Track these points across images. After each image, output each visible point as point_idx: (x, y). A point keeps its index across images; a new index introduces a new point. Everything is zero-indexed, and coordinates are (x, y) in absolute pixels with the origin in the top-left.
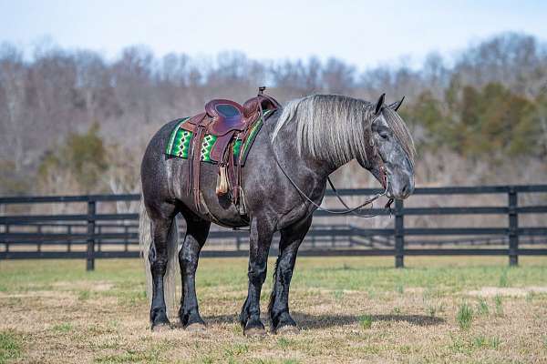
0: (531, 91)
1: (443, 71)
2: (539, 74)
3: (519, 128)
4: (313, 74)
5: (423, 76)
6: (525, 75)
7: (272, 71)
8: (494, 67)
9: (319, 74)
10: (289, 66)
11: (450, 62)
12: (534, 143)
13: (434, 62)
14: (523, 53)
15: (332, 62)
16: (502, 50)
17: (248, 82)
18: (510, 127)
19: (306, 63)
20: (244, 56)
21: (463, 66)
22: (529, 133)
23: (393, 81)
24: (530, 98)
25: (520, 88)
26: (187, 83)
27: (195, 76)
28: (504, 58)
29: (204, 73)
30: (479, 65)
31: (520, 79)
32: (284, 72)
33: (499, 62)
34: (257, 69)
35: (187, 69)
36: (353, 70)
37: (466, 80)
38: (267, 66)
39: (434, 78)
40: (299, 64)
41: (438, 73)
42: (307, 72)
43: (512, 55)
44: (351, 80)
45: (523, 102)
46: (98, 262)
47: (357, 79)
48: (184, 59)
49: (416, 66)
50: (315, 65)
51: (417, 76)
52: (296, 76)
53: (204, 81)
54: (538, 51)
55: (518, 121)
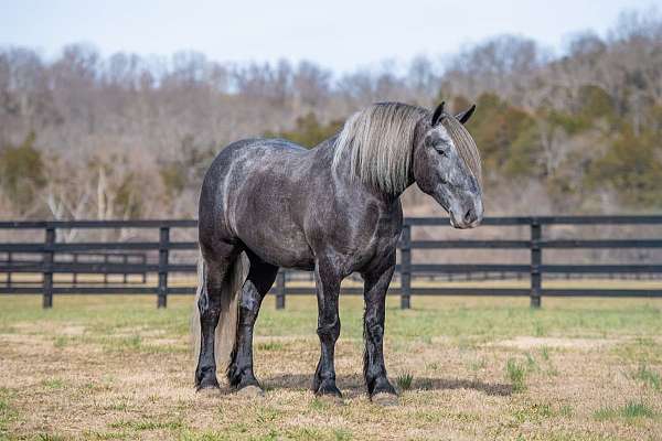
0: (531, 103)
1: (431, 77)
2: (539, 84)
3: (516, 146)
4: (283, 80)
5: (408, 84)
6: (524, 83)
7: (236, 75)
8: (489, 74)
9: (290, 80)
10: (255, 70)
11: (439, 69)
12: (533, 162)
13: (421, 67)
14: (521, 59)
15: (305, 66)
16: (499, 55)
17: (208, 88)
18: (506, 143)
19: (274, 66)
20: (202, 57)
21: (454, 74)
22: (527, 151)
23: (374, 88)
24: (530, 111)
25: (518, 100)
26: (138, 87)
27: (147, 79)
28: (500, 64)
29: (157, 76)
30: (472, 73)
31: (519, 89)
32: (249, 77)
33: (495, 69)
34: (218, 72)
35: (138, 72)
36: (327, 75)
37: (457, 89)
38: (230, 69)
39: (421, 86)
40: (267, 67)
41: (425, 81)
42: (276, 76)
43: (509, 62)
44: (325, 87)
45: (521, 116)
46: (56, 299)
47: (333, 86)
48: (135, 60)
49: (401, 72)
50: (284, 68)
51: (401, 84)
52: (262, 82)
53: (157, 85)
54: (539, 58)
55: (515, 137)
